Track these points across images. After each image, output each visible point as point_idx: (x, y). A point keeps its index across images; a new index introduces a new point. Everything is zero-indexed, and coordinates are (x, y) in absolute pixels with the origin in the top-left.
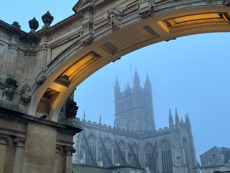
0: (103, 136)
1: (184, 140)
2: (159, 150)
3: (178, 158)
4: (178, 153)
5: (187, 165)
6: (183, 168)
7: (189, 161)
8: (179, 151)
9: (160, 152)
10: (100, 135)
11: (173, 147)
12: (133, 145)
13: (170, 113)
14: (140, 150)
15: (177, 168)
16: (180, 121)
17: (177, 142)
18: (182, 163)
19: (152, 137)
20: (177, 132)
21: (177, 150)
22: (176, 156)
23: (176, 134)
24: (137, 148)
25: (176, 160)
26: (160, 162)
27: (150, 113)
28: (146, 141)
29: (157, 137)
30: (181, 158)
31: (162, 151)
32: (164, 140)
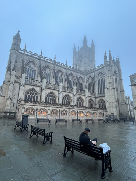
0: (56, 69)
1: (115, 72)
2: (96, 80)
3: (110, 83)
4: (110, 79)
5: (116, 88)
6: (113, 90)
7: (118, 86)
8: (111, 78)
9: (97, 81)
10: (54, 67)
11: (106, 76)
12: (80, 78)
13: (105, 54)
14: (85, 82)
15: (108, 89)
16: (113, 59)
17: (110, 72)
18: (113, 86)
19: (92, 72)
20: (110, 65)
21: (109, 78)
22: (108, 82)
23: (109, 67)
24: (83, 80)
25: (108, 84)
26: (96, 87)
27: (93, 62)
28: (88, 76)
29: (95, 72)
30: (112, 83)
31: (98, 81)
32: (100, 73)
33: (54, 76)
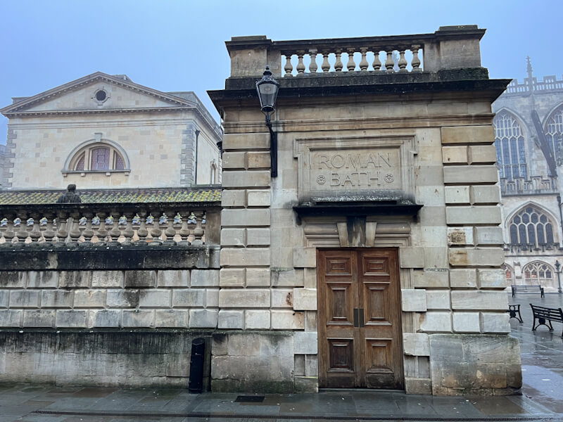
0: (542, 108)
10: (533, 105)
33: (535, 140)
